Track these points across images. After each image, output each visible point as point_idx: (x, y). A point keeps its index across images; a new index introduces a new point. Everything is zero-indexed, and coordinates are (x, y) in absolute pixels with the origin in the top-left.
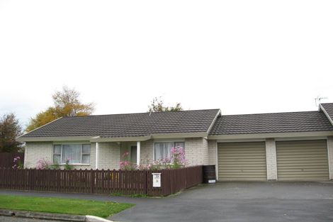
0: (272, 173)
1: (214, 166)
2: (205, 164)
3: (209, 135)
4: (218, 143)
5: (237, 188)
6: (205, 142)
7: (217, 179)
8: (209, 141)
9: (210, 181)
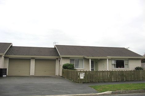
0: (32, 73)
1: (6, 69)
2: (2, 68)
3: (5, 54)
4: (9, 59)
5: (16, 79)
6: (3, 58)
7: (7, 75)
8: (5, 58)
9: (3, 76)
